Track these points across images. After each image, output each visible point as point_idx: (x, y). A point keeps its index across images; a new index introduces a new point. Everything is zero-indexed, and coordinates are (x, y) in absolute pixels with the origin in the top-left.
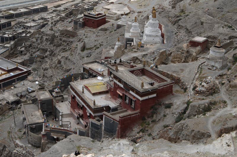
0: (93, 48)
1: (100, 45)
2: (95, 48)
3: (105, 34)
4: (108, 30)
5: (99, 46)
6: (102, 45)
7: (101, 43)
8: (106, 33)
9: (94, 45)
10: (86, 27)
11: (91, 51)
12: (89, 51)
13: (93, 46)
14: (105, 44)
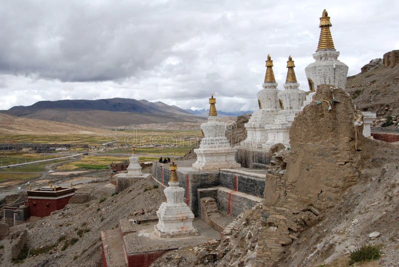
0: (54, 246)
1: (80, 233)
2: (61, 245)
3: (87, 209)
4: (94, 198)
5: (77, 236)
6: (88, 231)
7: (80, 228)
8: (88, 206)
9: (58, 237)
10: (32, 217)
11: (50, 256)
12: (42, 258)
13: (54, 242)
14: (97, 227)
